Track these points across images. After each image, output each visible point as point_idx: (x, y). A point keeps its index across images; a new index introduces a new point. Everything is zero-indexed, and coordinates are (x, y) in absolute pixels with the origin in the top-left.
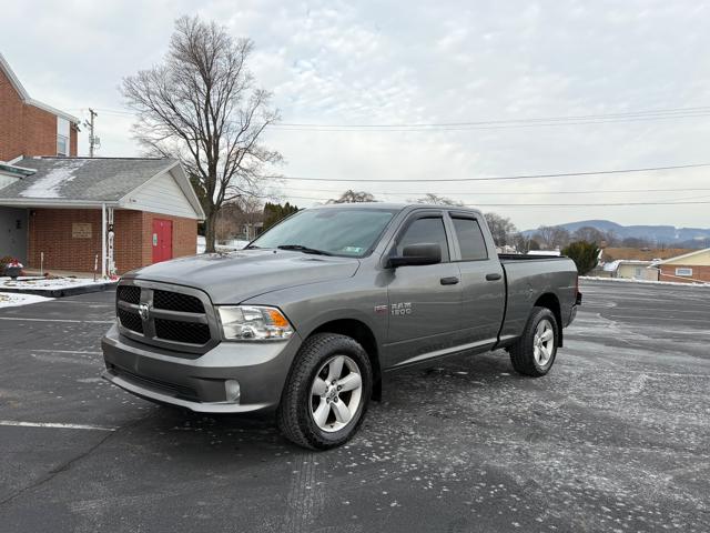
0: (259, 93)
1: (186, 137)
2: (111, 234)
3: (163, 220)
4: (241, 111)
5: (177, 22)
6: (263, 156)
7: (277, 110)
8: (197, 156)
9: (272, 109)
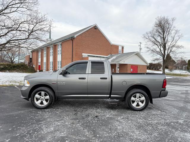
0: (177, 31)
1: (157, 45)
2: (118, 69)
3: (134, 66)
4: (171, 37)
5: (156, 18)
6: (178, 47)
7: (182, 34)
8: (160, 50)
9: (180, 34)
